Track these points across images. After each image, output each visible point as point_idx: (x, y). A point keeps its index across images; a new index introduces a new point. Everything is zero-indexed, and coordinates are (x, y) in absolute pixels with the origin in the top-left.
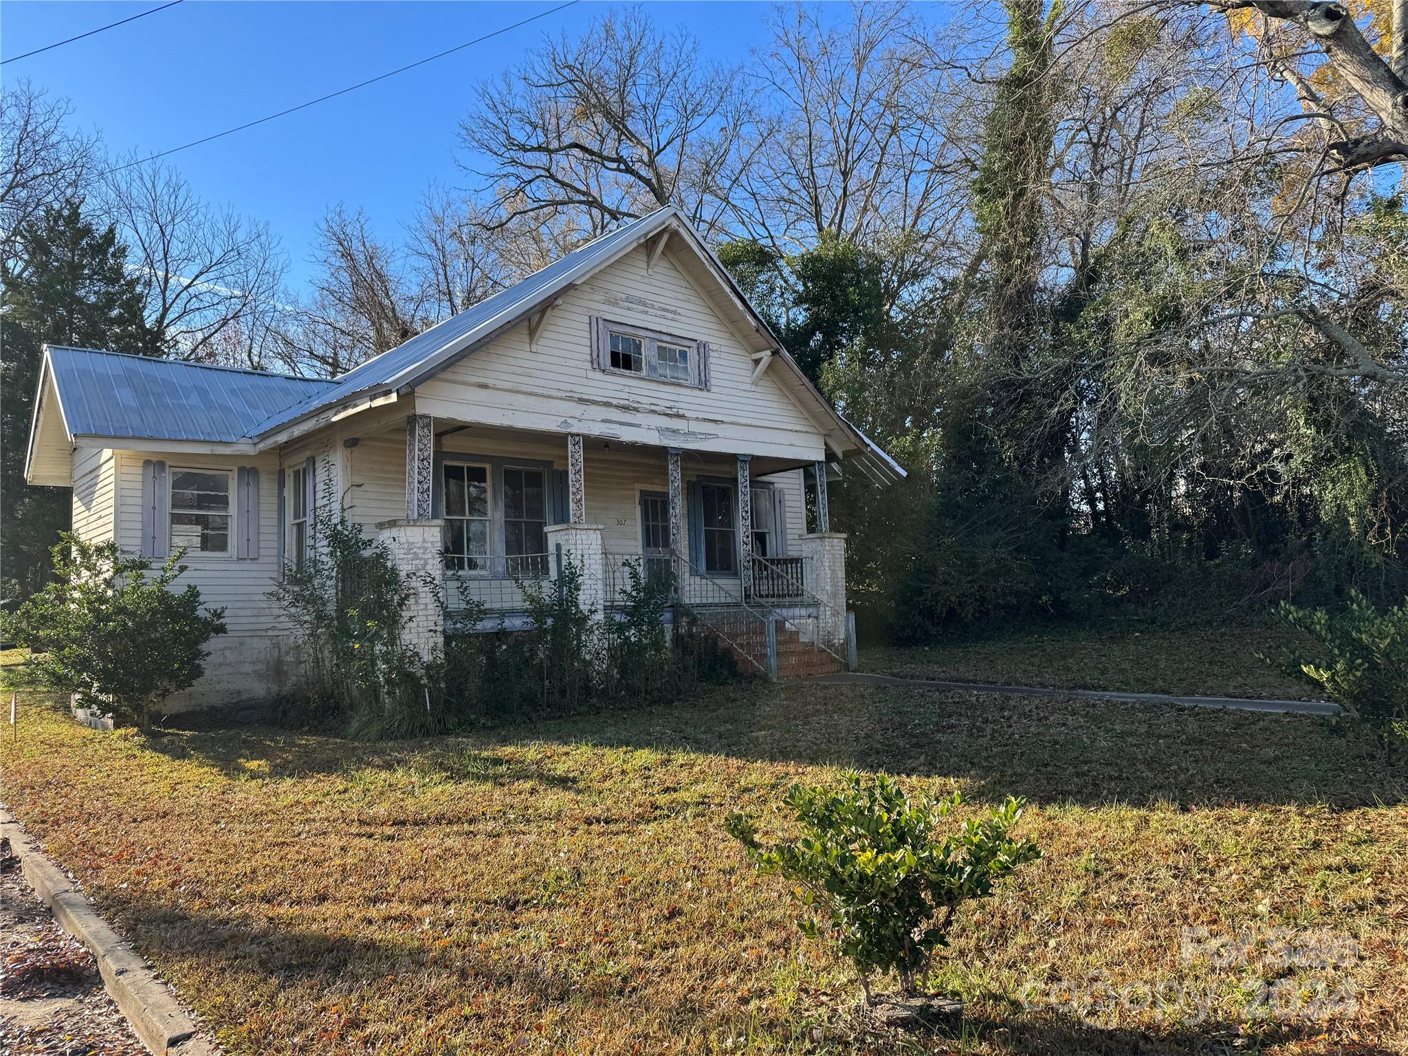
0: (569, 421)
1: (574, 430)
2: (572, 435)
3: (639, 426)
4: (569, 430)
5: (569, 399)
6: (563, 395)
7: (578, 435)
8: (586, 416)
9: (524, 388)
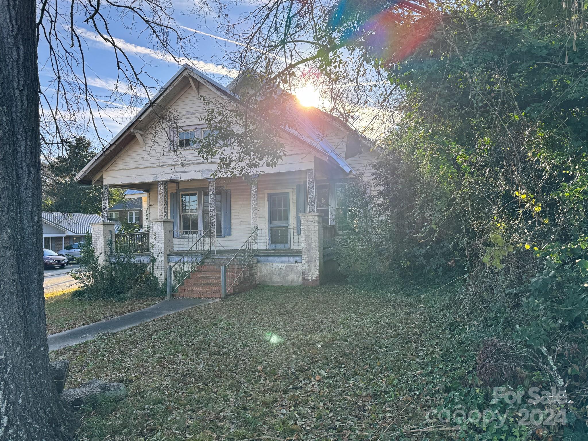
0: (158, 176)
1: (159, 179)
2: (159, 181)
3: (190, 172)
4: (157, 180)
5: (158, 166)
6: (156, 165)
7: (161, 181)
8: (166, 172)
9: (140, 166)
